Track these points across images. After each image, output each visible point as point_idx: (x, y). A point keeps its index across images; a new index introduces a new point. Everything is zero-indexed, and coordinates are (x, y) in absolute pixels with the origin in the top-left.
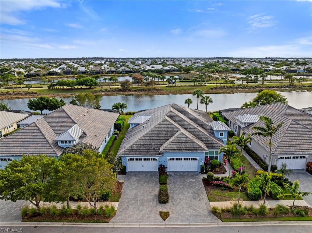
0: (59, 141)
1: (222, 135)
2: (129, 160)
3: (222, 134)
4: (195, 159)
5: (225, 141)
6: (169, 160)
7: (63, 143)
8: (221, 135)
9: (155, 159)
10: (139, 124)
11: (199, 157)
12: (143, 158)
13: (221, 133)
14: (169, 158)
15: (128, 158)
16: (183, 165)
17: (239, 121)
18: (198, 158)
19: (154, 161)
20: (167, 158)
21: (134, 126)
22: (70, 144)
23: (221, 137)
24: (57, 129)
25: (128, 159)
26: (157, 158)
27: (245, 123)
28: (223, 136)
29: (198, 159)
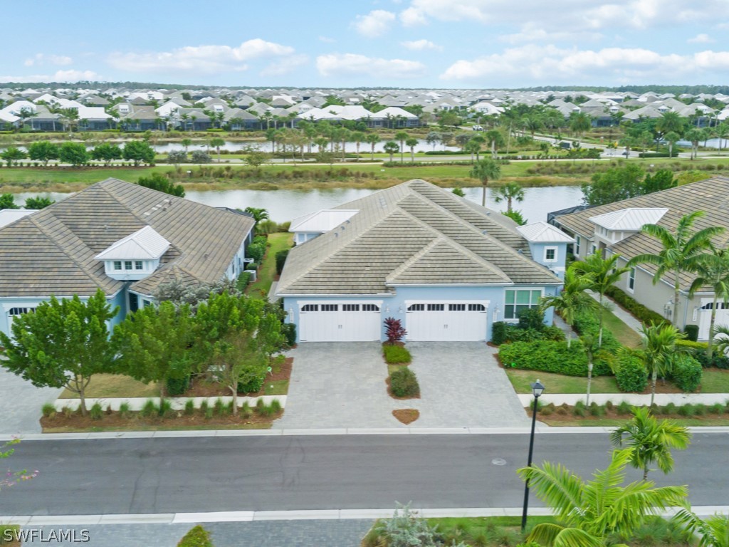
0: (109, 261)
1: (552, 257)
2: (303, 309)
3: (550, 254)
4: (479, 305)
5: (560, 272)
6: (409, 309)
7: (120, 268)
8: (548, 257)
9: (373, 306)
10: (320, 234)
11: (488, 302)
12: (340, 303)
13: (548, 251)
14: (409, 303)
15: (302, 303)
16: (446, 324)
17: (602, 228)
18: (485, 303)
19: (371, 312)
20: (406, 302)
21: (306, 240)
22: (139, 271)
23: (550, 260)
24: (93, 236)
25: (302, 307)
26: (378, 303)
27: (618, 232)
28: (555, 260)
29: (486, 306)
